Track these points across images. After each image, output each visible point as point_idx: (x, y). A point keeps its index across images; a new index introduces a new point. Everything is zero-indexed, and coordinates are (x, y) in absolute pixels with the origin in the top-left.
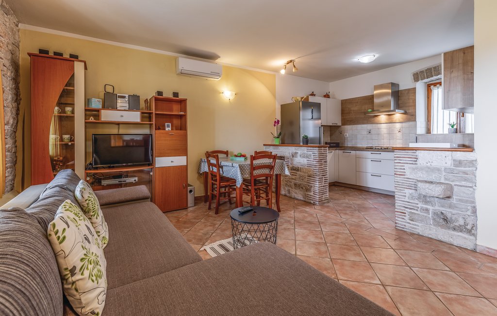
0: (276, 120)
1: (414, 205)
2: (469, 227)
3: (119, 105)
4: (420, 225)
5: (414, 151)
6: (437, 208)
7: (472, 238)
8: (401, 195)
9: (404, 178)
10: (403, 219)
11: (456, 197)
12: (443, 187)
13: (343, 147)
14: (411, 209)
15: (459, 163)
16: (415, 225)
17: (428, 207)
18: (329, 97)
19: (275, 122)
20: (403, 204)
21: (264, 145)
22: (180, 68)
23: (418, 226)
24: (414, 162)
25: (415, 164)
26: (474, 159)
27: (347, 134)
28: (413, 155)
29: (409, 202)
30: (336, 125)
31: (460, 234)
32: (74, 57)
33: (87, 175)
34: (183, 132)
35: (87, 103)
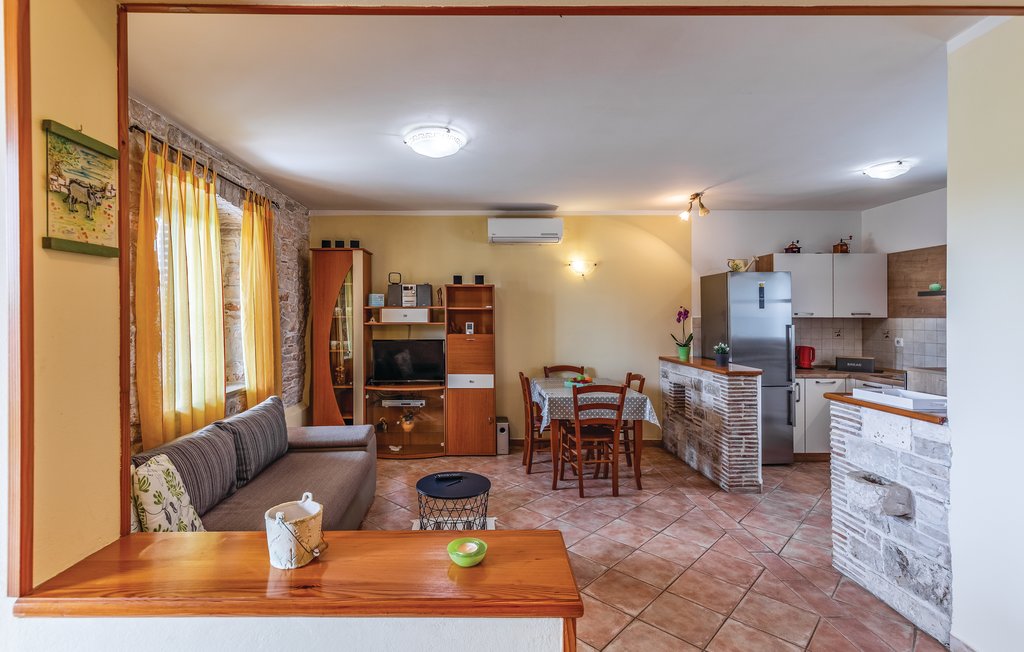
0: (682, 310)
1: (859, 524)
2: (940, 592)
3: (404, 299)
4: (867, 568)
5: (857, 408)
6: (891, 537)
7: (944, 617)
8: (840, 499)
9: (844, 462)
10: (843, 549)
11: (920, 521)
12: (880, 492)
13: (888, 370)
14: (854, 530)
15: (924, 446)
16: (860, 566)
17: (880, 532)
18: (846, 251)
19: (680, 314)
20: (843, 517)
21: (661, 358)
22: (490, 235)
23: (864, 570)
24: (857, 431)
25: (859, 435)
26: (946, 441)
27: (902, 341)
28: (854, 415)
29: (851, 516)
30: (866, 316)
31: (926, 604)
32: (355, 244)
33: (366, 392)
34: (489, 336)
35: (367, 301)
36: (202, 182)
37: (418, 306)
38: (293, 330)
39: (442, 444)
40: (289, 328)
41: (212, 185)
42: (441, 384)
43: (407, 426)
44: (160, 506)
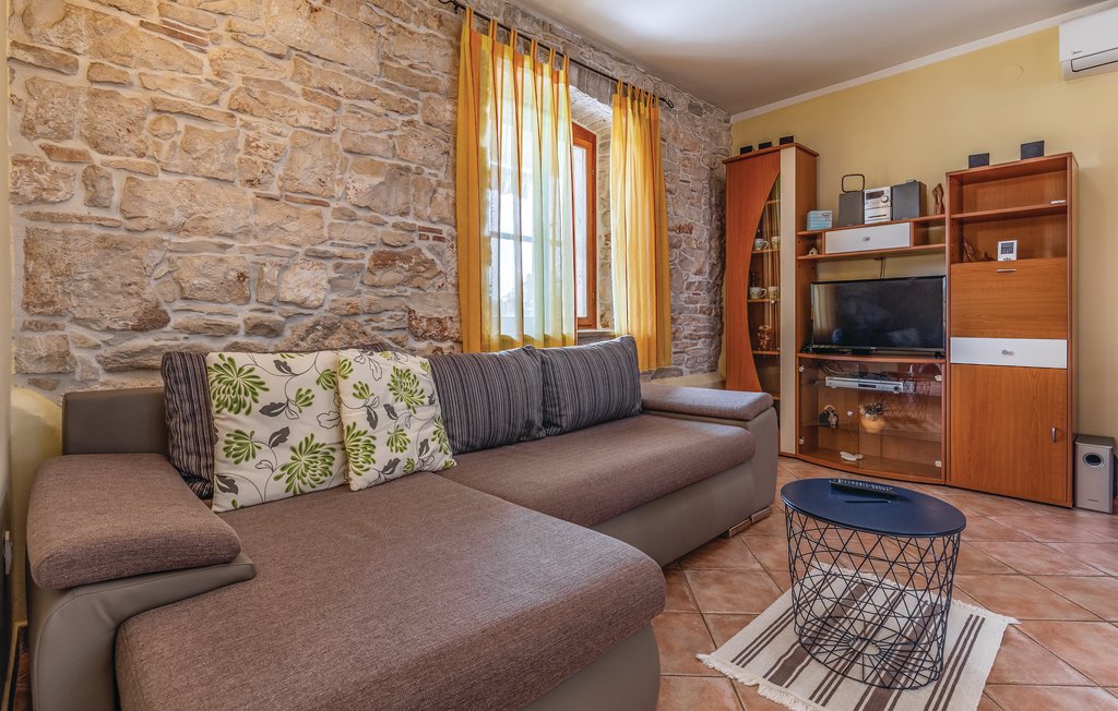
3: (868, 214)
32: (787, 141)
33: (801, 361)
34: (1060, 260)
35: (802, 221)
36: (547, 68)
37: (893, 221)
38: (699, 272)
39: (939, 464)
40: (694, 270)
41: (562, 73)
42: (938, 355)
43: (871, 424)
44: (362, 402)
